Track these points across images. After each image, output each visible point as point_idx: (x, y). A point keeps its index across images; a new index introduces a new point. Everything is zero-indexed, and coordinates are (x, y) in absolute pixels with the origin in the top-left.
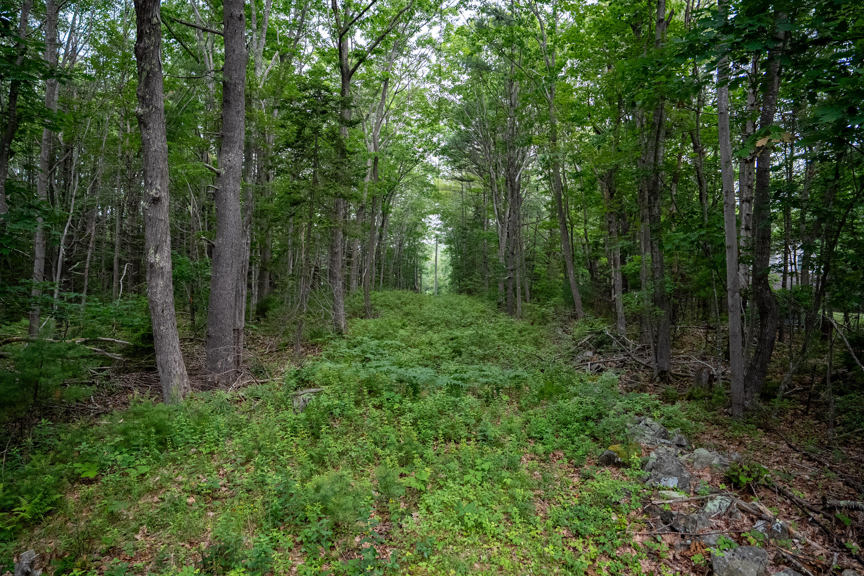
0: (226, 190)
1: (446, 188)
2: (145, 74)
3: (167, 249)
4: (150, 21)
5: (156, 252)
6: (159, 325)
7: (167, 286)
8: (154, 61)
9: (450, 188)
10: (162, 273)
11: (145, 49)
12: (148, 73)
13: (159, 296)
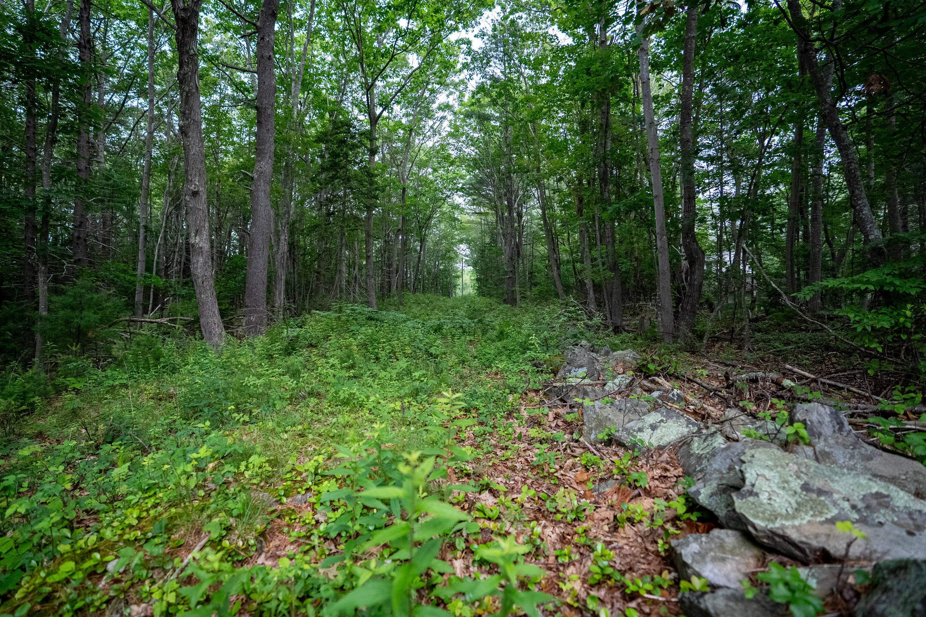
0: (258, 190)
1: (469, 222)
2: (185, 94)
3: (205, 233)
4: (188, 52)
5: (196, 235)
6: (200, 293)
7: (206, 262)
8: (192, 84)
9: (472, 222)
10: (202, 252)
11: (185, 74)
12: (187, 93)
13: (199, 270)
